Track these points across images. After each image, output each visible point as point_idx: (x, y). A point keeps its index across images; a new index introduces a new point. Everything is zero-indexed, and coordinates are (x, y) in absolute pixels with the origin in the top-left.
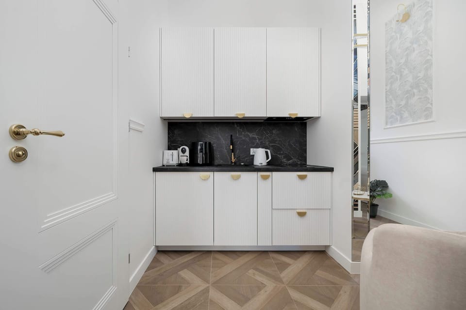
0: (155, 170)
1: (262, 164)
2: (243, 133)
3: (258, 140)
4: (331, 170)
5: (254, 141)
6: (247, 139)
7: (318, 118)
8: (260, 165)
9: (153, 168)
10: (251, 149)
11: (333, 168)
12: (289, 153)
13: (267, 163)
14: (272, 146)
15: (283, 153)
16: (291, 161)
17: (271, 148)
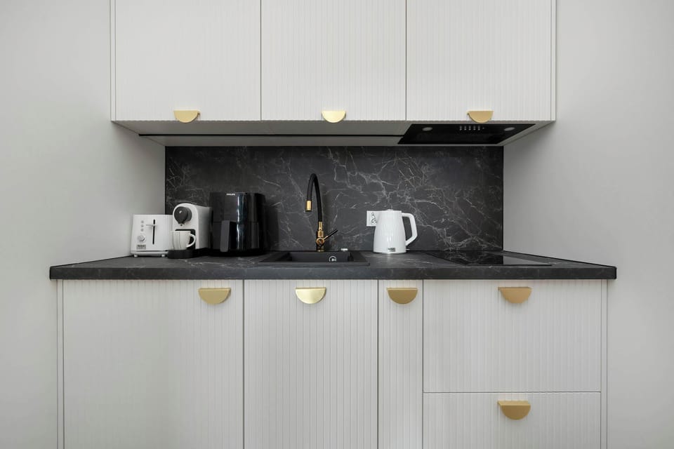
0: (58, 273)
1: (393, 249)
2: (349, 173)
3: (384, 192)
4: (608, 273)
5: (375, 193)
6: (359, 188)
7: (548, 126)
8: (389, 252)
9: (52, 269)
10: (369, 213)
11: (614, 269)
12: (460, 222)
13: (407, 247)
14: (420, 205)
15: (446, 222)
16: (464, 243)
17: (417, 210)
